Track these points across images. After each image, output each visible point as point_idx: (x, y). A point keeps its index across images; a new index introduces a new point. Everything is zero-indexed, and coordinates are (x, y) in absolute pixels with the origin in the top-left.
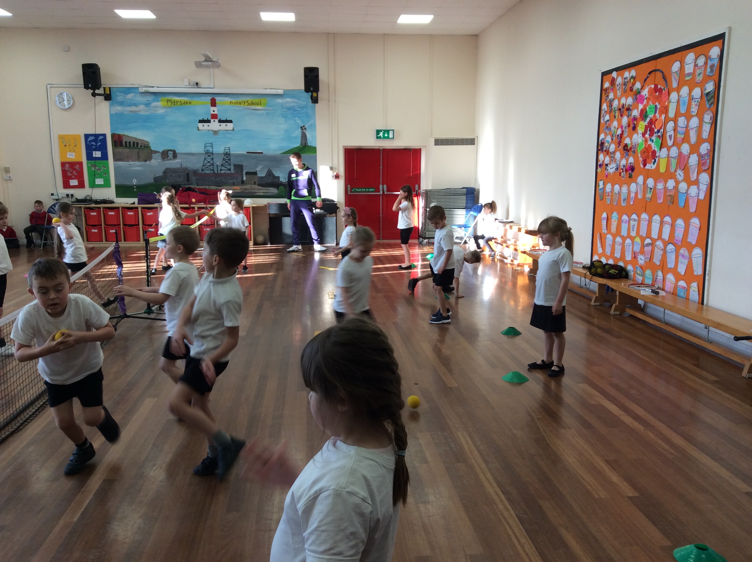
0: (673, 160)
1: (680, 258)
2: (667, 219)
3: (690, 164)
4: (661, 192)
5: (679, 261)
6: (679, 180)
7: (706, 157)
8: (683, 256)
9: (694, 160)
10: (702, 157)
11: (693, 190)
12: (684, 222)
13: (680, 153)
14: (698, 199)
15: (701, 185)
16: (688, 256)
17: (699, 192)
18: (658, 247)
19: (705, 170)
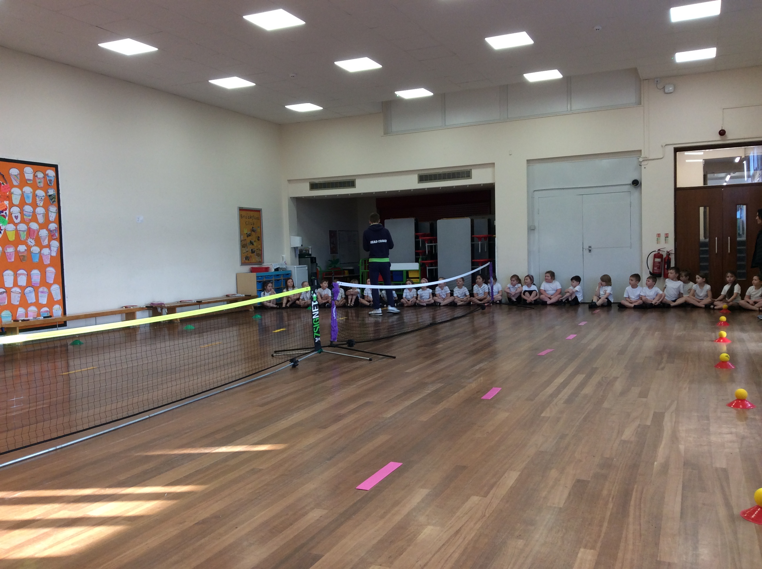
0: (21, 232)
1: (39, 294)
2: (21, 271)
3: (40, 236)
4: (11, 254)
5: (39, 296)
6: (31, 245)
7: (54, 232)
8: (42, 292)
9: (44, 233)
10: (51, 231)
11: (46, 251)
12: (40, 272)
13: (29, 229)
14: (51, 256)
15: (52, 248)
16: (47, 291)
17: (51, 252)
18: (15, 292)
19: (54, 239)
